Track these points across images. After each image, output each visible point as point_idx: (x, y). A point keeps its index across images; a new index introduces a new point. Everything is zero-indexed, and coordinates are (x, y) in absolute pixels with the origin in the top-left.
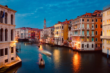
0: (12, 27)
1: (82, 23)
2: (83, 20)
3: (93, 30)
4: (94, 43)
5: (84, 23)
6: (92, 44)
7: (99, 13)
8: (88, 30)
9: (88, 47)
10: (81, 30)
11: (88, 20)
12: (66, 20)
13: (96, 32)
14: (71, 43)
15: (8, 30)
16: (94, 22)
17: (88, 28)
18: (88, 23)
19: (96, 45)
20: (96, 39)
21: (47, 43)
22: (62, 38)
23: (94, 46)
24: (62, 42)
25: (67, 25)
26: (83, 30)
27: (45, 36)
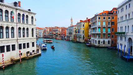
0: (33, 27)
1: (98, 21)
2: (99, 18)
3: (109, 28)
4: (110, 40)
5: (100, 21)
6: (108, 41)
7: (116, 11)
8: (104, 28)
9: (104, 43)
10: (97, 28)
11: (104, 18)
12: (87, 18)
13: (113, 29)
14: (91, 40)
15: (29, 28)
16: (110, 20)
17: (104, 26)
18: (105, 21)
19: (113, 41)
20: (113, 36)
21: (71, 40)
22: (83, 36)
23: (110, 43)
24: (83, 39)
25: (87, 23)
26: (99, 28)
27: (69, 34)
